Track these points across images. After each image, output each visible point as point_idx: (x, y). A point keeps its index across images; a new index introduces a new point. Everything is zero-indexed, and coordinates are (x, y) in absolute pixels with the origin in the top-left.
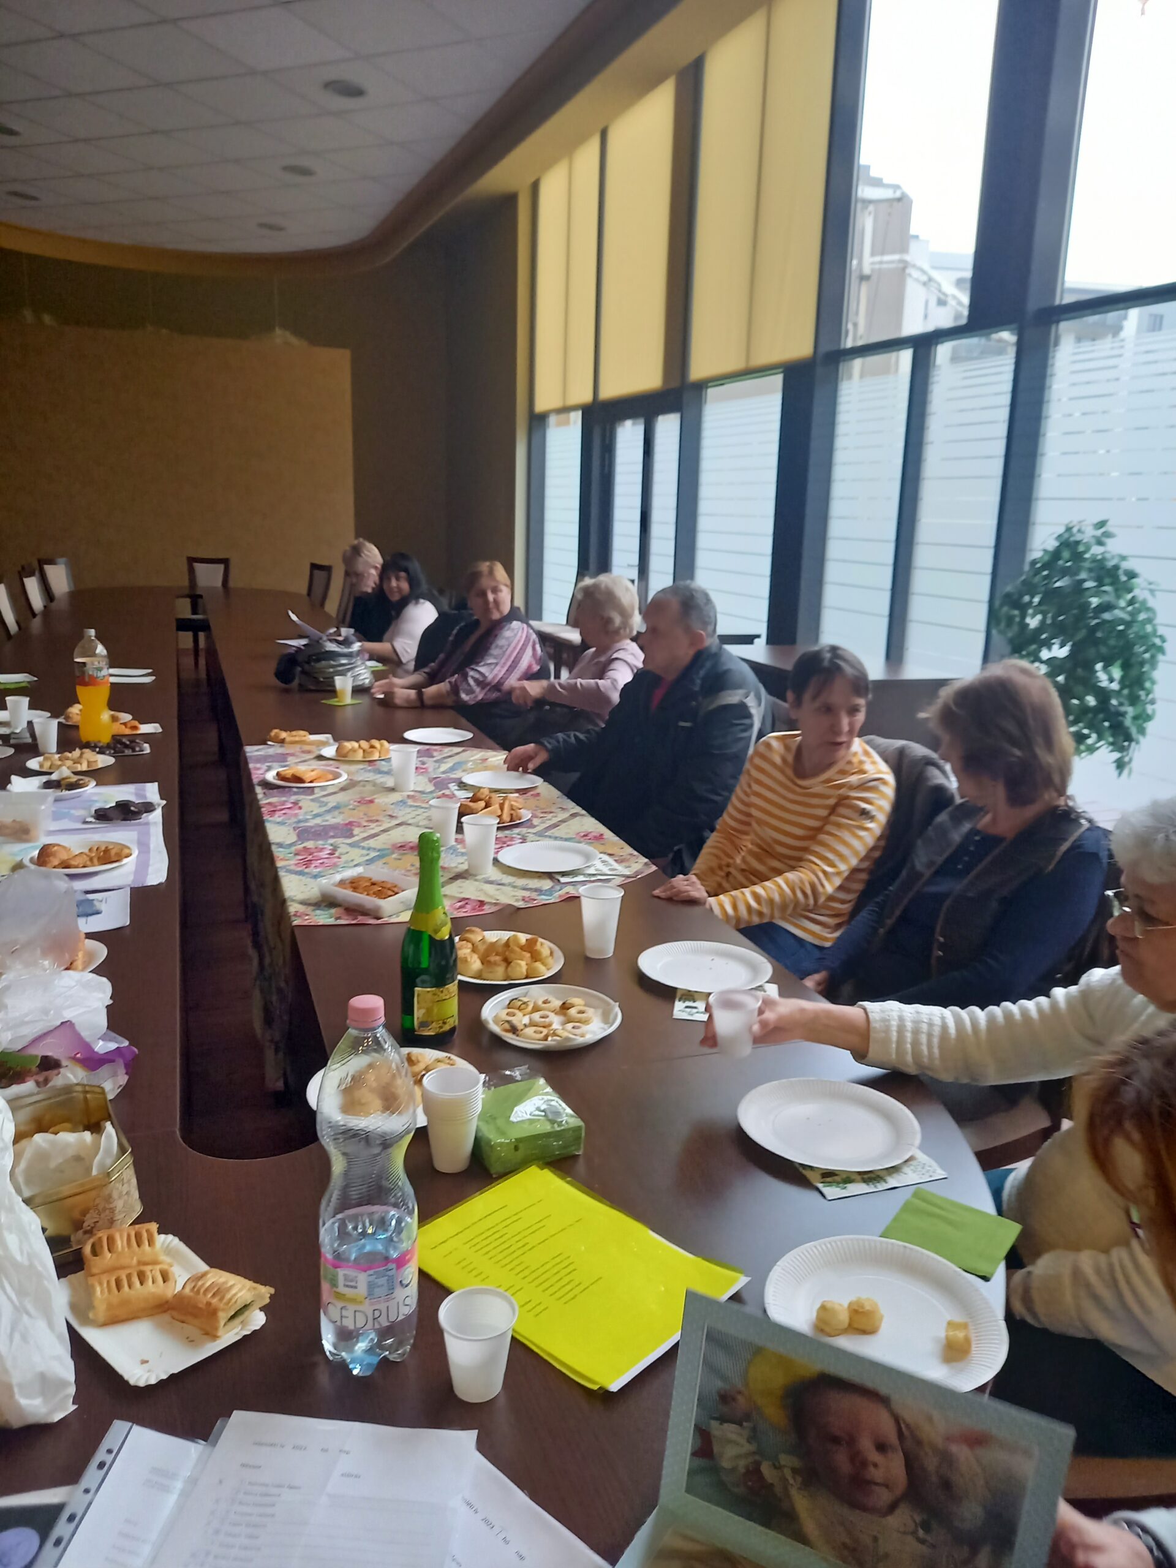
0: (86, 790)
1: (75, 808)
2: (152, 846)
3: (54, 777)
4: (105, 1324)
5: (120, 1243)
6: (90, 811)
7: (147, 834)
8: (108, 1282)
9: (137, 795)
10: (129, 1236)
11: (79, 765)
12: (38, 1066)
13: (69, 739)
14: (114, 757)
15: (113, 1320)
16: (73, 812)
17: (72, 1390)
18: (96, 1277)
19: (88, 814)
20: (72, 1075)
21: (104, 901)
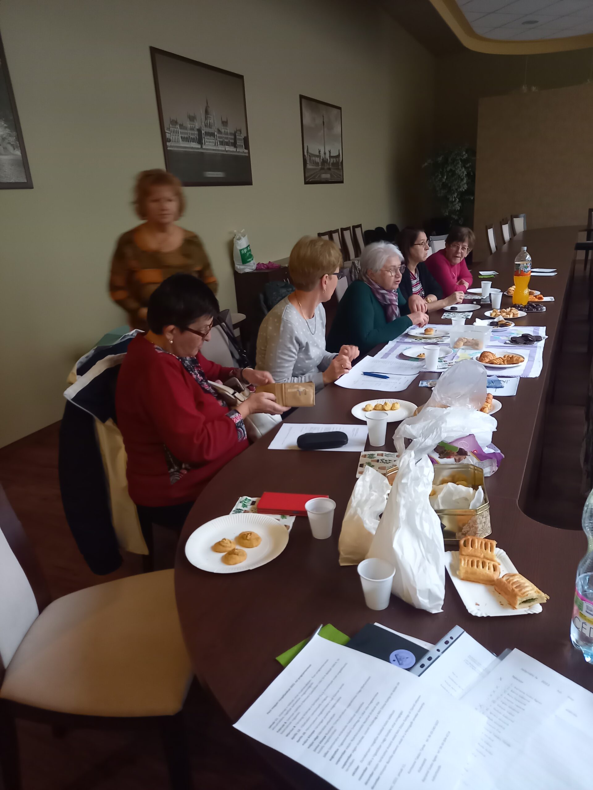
0: (510, 328)
1: (502, 336)
2: (536, 359)
3: (496, 320)
4: (462, 579)
5: (477, 545)
6: (509, 338)
7: (535, 352)
8: (468, 561)
9: (534, 332)
10: (482, 543)
11: (508, 316)
12: (457, 452)
13: (507, 302)
14: (526, 312)
15: (466, 579)
16: (501, 338)
17: (442, 603)
18: (463, 556)
19: (507, 339)
20: (471, 460)
21: (506, 382)
